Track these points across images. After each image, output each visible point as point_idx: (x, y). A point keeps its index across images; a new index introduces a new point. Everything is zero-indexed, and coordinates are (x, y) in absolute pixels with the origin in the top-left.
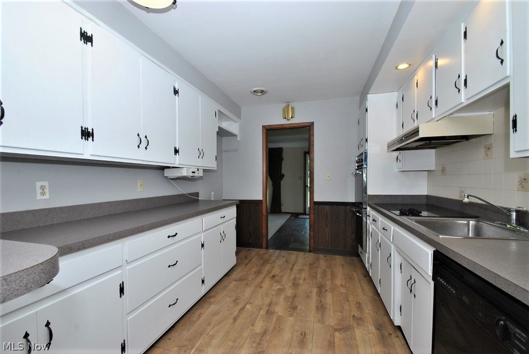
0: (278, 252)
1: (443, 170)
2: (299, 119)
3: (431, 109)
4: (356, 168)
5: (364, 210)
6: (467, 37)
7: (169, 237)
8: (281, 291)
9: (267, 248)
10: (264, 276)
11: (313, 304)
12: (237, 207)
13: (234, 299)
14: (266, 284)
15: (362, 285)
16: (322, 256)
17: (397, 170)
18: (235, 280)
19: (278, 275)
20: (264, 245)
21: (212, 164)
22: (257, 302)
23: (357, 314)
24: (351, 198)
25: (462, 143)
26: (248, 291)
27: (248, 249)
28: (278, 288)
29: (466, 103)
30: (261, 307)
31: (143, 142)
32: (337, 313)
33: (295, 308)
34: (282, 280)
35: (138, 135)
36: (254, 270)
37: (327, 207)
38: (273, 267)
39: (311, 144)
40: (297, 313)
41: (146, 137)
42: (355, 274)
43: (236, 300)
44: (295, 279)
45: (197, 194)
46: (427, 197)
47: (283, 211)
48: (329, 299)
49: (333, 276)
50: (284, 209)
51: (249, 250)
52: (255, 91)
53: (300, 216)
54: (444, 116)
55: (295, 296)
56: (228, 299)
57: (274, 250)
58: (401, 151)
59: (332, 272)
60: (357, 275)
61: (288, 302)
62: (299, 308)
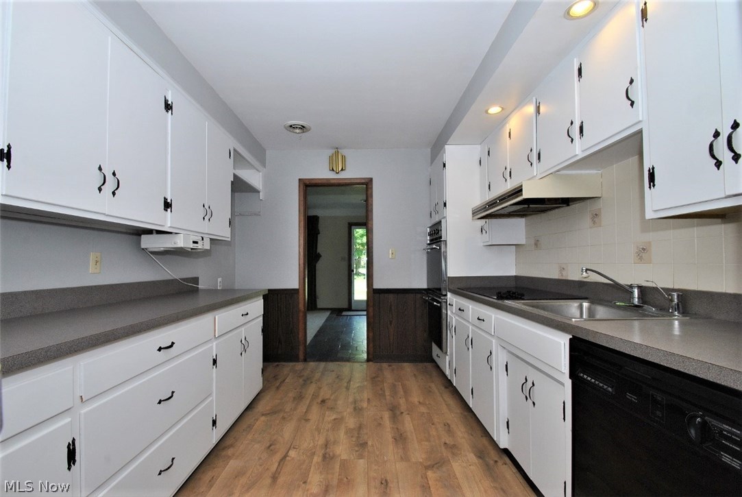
0: (322, 364)
1: (536, 244)
2: (352, 173)
3: (531, 164)
4: (429, 242)
5: (442, 298)
6: (582, 75)
7: (160, 349)
8: (338, 422)
9: (305, 360)
10: (308, 402)
11: (388, 434)
12: (263, 298)
13: (268, 445)
14: (315, 414)
15: (445, 398)
16: (385, 365)
17: (482, 244)
18: (263, 415)
19: (329, 399)
20: (301, 356)
21: (224, 232)
22: (306, 445)
23: (449, 441)
24: (422, 283)
25: (562, 209)
26: (288, 430)
27: (277, 363)
28: (333, 418)
29: (581, 155)
30: (313, 451)
31: (108, 182)
32: (423, 443)
33: (364, 445)
34: (336, 404)
35: (100, 169)
36: (291, 395)
37: (391, 296)
38: (320, 388)
39: (370, 208)
40: (368, 452)
41: (114, 174)
42: (433, 385)
43: (270, 446)
44: (355, 402)
45: (196, 280)
46: (516, 277)
47: (319, 307)
48: (408, 424)
49: (406, 392)
50: (320, 304)
51: (278, 365)
52: (291, 126)
53: (344, 313)
54: (550, 172)
55: (360, 427)
56: (257, 446)
57: (317, 363)
58: (487, 220)
59: (404, 386)
60: (436, 386)
61: (352, 437)
62: (370, 443)
